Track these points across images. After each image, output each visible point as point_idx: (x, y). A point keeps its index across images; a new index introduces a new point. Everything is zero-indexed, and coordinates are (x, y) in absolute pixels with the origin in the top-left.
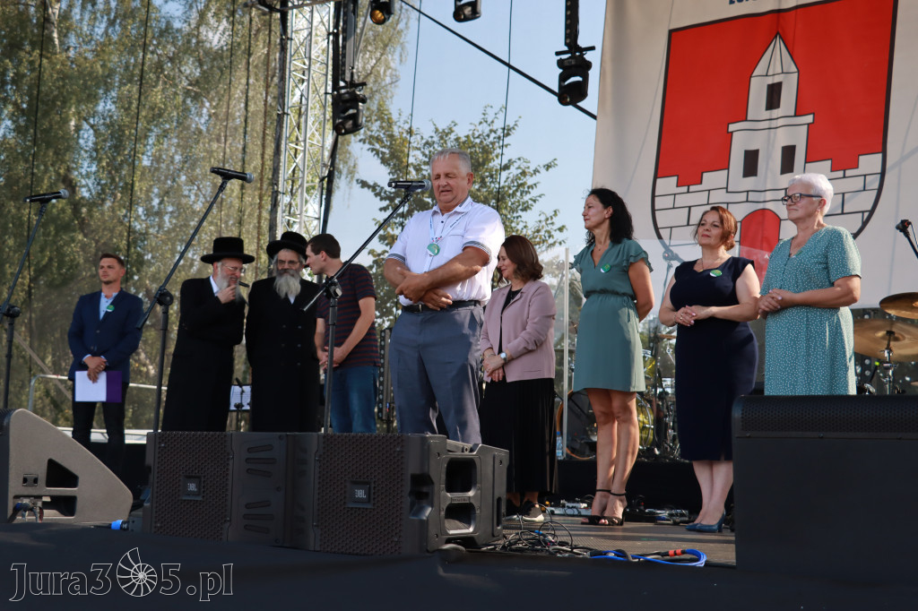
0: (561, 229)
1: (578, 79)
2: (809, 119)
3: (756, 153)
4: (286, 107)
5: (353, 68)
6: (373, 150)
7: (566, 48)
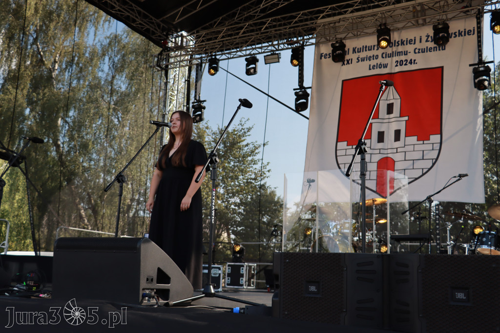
1: (304, 100)
2: (406, 118)
3: (383, 133)
4: (166, 112)
5: (200, 94)
7: (298, 87)
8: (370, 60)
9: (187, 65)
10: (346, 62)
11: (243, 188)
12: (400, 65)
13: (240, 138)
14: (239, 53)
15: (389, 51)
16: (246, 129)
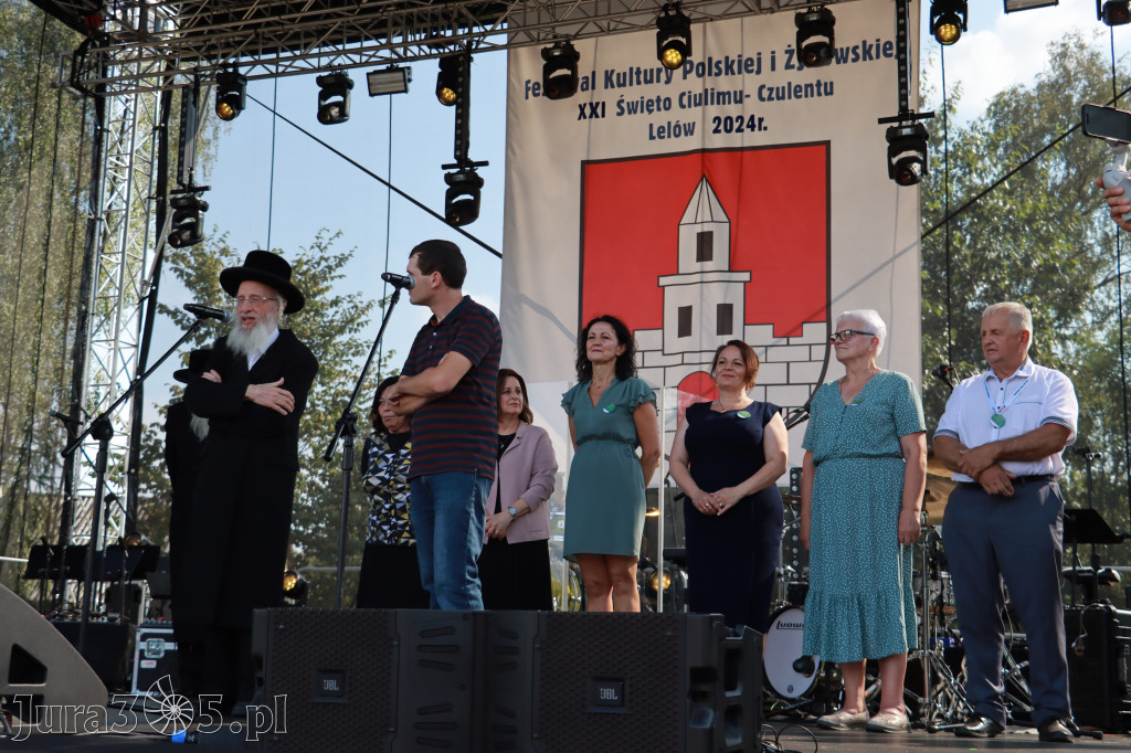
1: (469, 197)
2: (746, 276)
3: (689, 310)
4: (99, 212)
5: (192, 169)
6: (176, 270)
7: (455, 162)
8: (650, 111)
9: (158, 88)
10: (586, 110)
11: (323, 418)
12: (728, 131)
13: (316, 284)
14: (300, 63)
15: (695, 84)
16: (332, 259)
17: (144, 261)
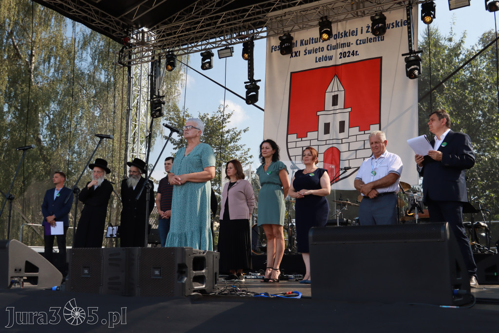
0: (251, 157)
1: (254, 93)
2: (349, 110)
3: (329, 124)
4: (131, 106)
5: (159, 90)
7: (249, 81)
8: (316, 53)
9: (149, 61)
10: (294, 54)
12: (344, 57)
14: (195, 49)
15: (333, 42)
16: (226, 116)
17: (147, 123)
